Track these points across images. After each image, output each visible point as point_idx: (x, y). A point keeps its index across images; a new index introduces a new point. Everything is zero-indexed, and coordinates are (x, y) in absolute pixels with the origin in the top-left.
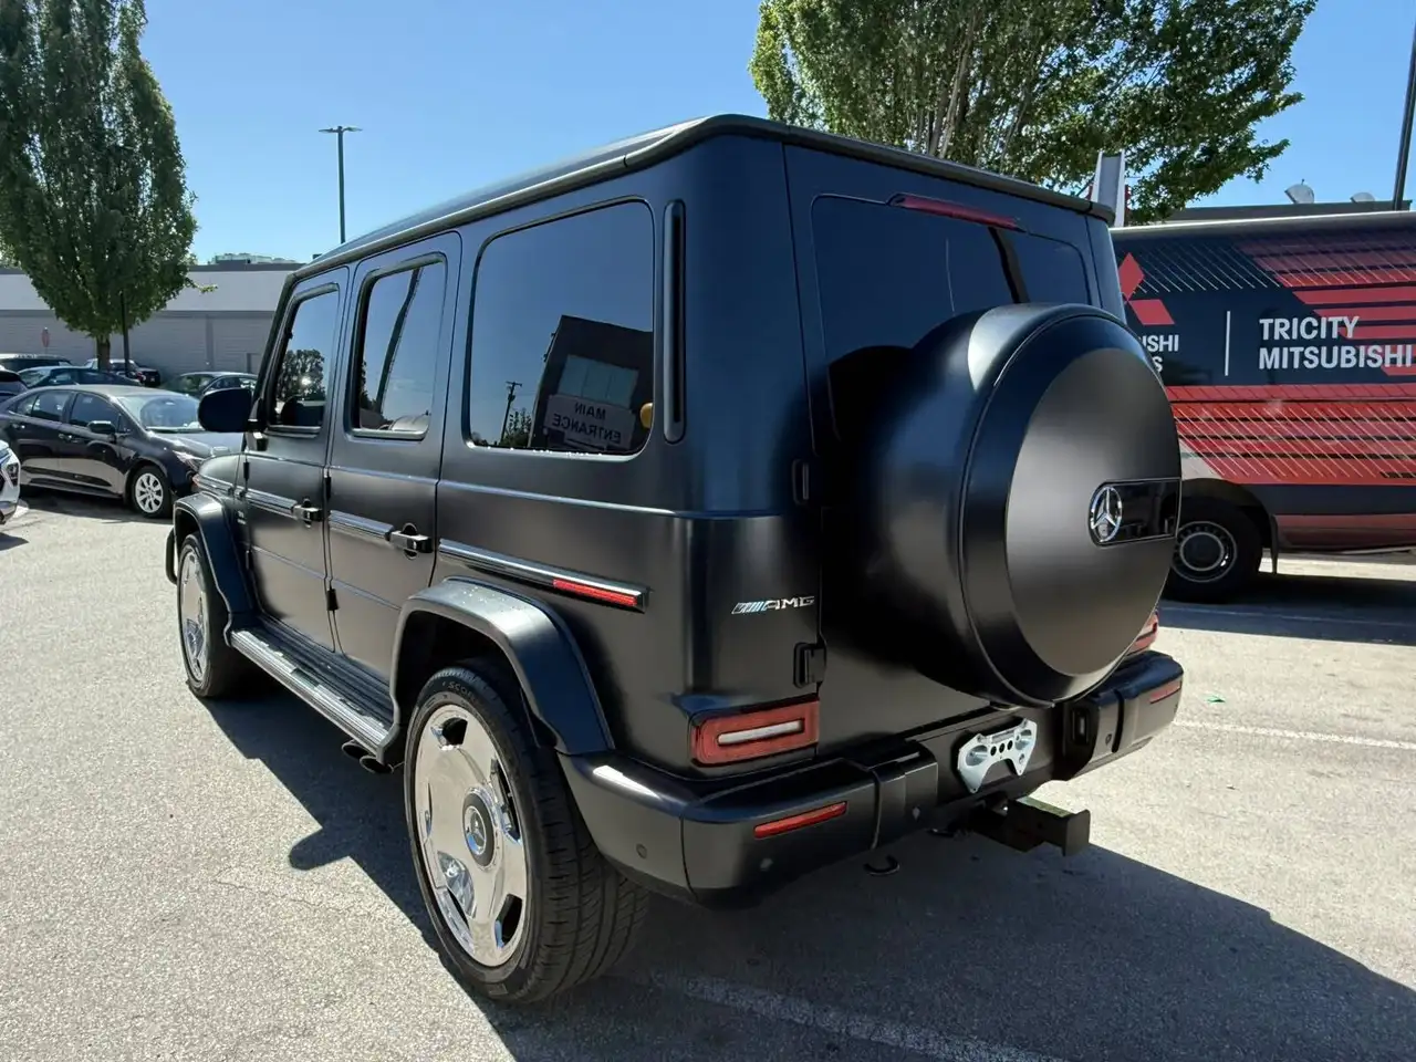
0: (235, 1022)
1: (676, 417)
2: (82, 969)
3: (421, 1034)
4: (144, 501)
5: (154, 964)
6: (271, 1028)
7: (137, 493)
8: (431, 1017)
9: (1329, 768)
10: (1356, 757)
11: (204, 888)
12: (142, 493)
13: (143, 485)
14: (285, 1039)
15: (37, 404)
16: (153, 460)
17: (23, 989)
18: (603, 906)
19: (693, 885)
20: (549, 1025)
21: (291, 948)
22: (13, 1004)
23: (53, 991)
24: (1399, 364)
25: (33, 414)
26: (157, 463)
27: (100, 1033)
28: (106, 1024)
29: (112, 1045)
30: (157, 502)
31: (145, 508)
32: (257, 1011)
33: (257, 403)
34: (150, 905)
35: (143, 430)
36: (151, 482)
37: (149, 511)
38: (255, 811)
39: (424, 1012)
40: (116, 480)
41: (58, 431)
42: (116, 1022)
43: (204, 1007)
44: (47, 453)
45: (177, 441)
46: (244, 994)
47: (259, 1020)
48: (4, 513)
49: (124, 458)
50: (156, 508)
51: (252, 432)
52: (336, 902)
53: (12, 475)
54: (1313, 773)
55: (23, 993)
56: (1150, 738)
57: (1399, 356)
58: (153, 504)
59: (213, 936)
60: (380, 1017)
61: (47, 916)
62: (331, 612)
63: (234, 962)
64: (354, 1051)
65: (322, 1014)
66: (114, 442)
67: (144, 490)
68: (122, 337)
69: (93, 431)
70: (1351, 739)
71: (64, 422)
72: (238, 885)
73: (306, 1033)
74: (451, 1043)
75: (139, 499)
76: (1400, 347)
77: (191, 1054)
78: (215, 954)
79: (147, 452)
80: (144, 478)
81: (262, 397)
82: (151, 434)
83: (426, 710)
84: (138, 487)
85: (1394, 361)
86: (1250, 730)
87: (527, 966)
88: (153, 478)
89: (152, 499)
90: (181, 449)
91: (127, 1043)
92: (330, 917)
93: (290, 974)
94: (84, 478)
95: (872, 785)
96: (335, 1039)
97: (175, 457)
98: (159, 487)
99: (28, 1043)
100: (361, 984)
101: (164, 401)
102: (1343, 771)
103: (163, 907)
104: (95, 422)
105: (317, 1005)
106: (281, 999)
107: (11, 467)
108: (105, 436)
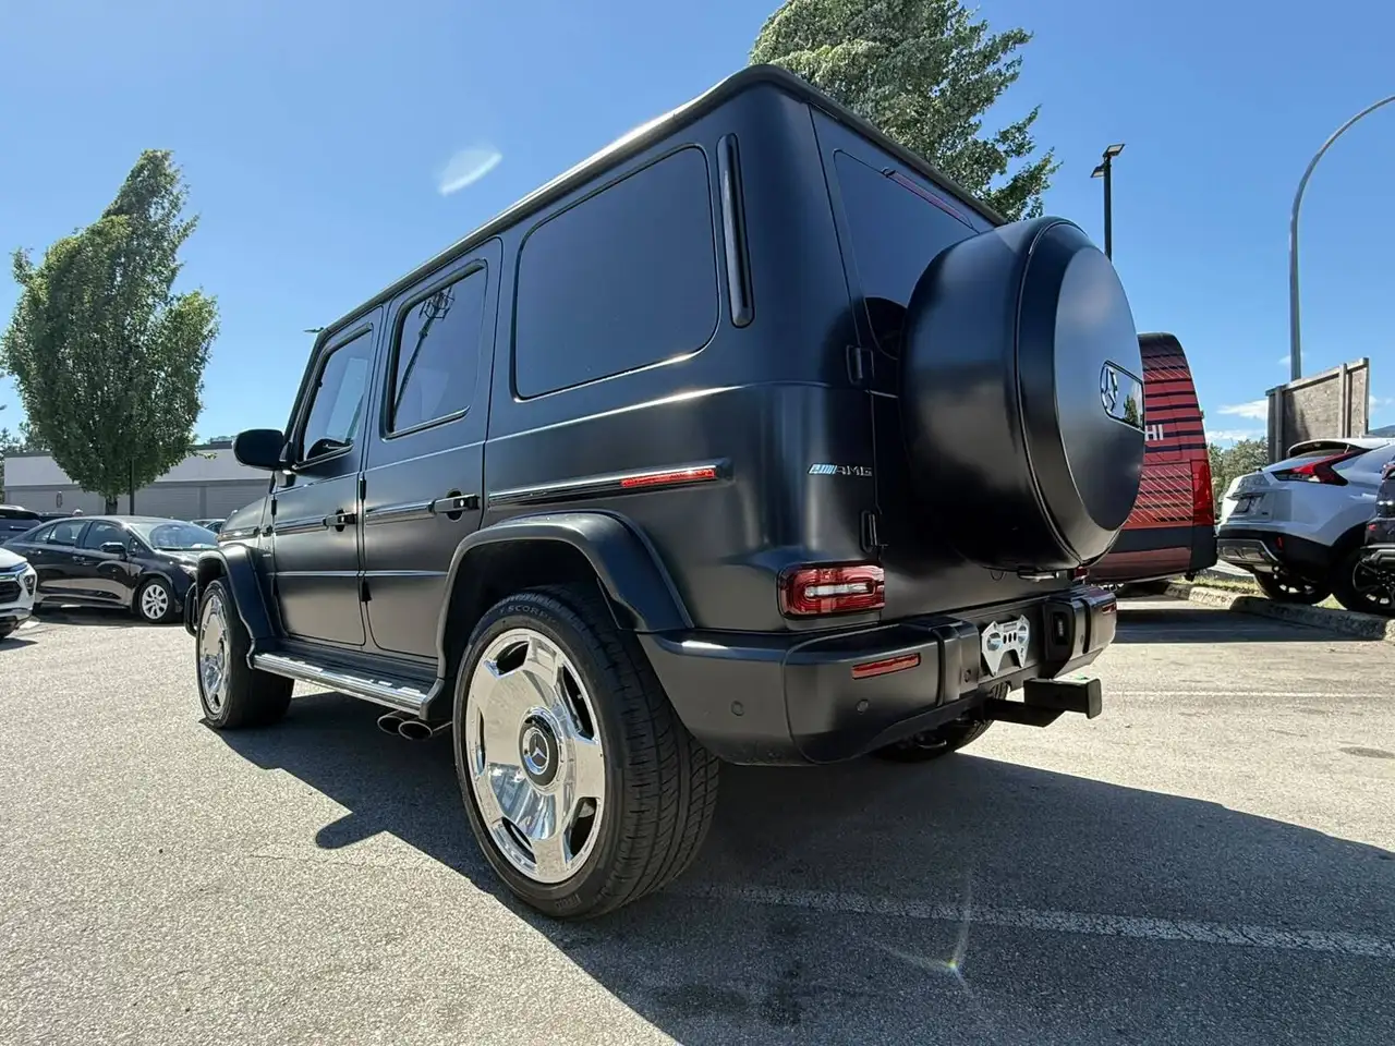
0: (292, 966)
1: (744, 303)
2: (116, 937)
3: (493, 956)
4: (150, 609)
5: (196, 925)
6: (332, 967)
7: (144, 602)
8: (499, 941)
9: (1194, 711)
10: (1210, 703)
11: (241, 862)
12: (148, 602)
13: (149, 596)
14: (350, 974)
15: (53, 535)
16: (159, 572)
17: (50, 960)
18: (679, 796)
19: (794, 732)
20: (621, 937)
21: (341, 900)
22: (38, 974)
23: (83, 959)
24: (1155, 438)
25: (49, 542)
26: (165, 575)
27: (141, 990)
28: (147, 983)
29: (155, 999)
30: (161, 609)
31: (151, 615)
32: (315, 954)
33: (286, 447)
34: (185, 880)
35: (151, 548)
36: (158, 592)
37: (155, 618)
38: (285, 802)
39: (491, 938)
40: (126, 595)
41: (72, 554)
42: (159, 978)
43: (255, 956)
44: (61, 575)
45: (183, 557)
46: (298, 942)
47: (314, 963)
48: (19, 618)
49: (132, 574)
50: (160, 614)
51: (282, 470)
52: (381, 861)
53: (29, 585)
54: (1183, 714)
55: (50, 964)
56: (1102, 649)
57: (1154, 433)
58: (158, 611)
59: (257, 898)
60: (447, 946)
61: (73, 898)
62: (363, 603)
63: (282, 916)
64: (425, 978)
65: (385, 950)
66: (125, 560)
67: (149, 599)
68: (129, 496)
69: (105, 551)
70: (1197, 693)
71: (78, 547)
72: (276, 857)
73: (370, 967)
74: (526, 962)
75: (145, 607)
76: (1154, 427)
77: (247, 999)
78: (261, 912)
79: (154, 567)
80: (150, 589)
81: (291, 441)
82: (158, 552)
83: (480, 645)
84: (145, 597)
85: (1151, 436)
86: (1120, 693)
87: (606, 866)
88: (159, 589)
89: (157, 607)
90: (187, 563)
91: (174, 996)
92: (376, 874)
93: (344, 921)
94: (95, 593)
95: (936, 643)
96: (403, 970)
97: (181, 571)
98: (164, 596)
99: (58, 1007)
100: (420, 922)
101: (171, 527)
102: (1206, 711)
103: (200, 880)
104: (108, 544)
105: (379, 944)
106: (339, 942)
107: (28, 578)
108: (117, 556)
